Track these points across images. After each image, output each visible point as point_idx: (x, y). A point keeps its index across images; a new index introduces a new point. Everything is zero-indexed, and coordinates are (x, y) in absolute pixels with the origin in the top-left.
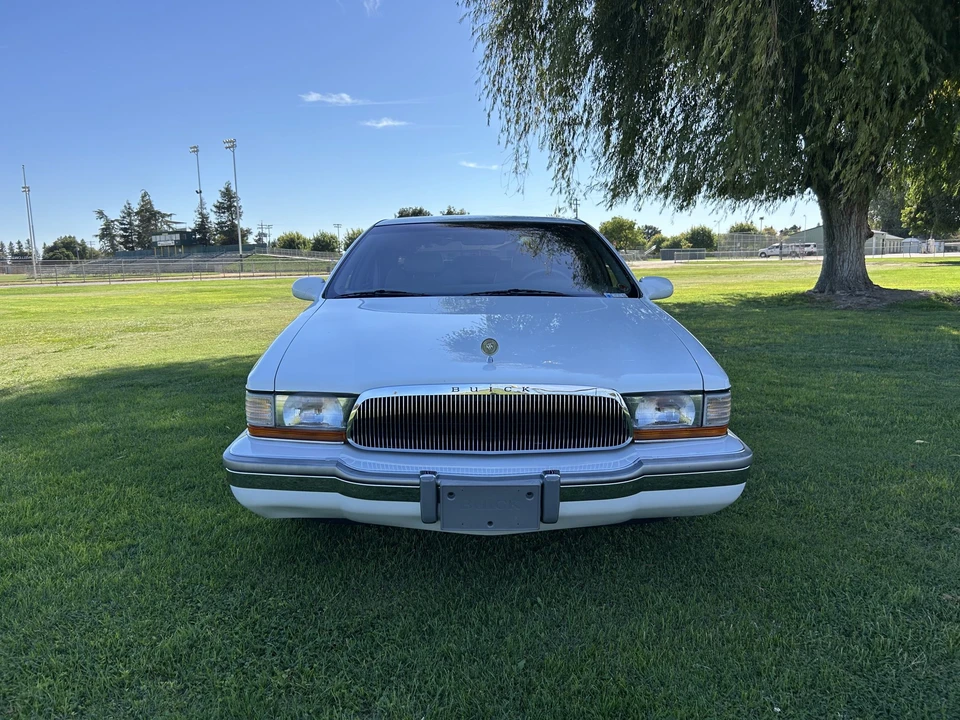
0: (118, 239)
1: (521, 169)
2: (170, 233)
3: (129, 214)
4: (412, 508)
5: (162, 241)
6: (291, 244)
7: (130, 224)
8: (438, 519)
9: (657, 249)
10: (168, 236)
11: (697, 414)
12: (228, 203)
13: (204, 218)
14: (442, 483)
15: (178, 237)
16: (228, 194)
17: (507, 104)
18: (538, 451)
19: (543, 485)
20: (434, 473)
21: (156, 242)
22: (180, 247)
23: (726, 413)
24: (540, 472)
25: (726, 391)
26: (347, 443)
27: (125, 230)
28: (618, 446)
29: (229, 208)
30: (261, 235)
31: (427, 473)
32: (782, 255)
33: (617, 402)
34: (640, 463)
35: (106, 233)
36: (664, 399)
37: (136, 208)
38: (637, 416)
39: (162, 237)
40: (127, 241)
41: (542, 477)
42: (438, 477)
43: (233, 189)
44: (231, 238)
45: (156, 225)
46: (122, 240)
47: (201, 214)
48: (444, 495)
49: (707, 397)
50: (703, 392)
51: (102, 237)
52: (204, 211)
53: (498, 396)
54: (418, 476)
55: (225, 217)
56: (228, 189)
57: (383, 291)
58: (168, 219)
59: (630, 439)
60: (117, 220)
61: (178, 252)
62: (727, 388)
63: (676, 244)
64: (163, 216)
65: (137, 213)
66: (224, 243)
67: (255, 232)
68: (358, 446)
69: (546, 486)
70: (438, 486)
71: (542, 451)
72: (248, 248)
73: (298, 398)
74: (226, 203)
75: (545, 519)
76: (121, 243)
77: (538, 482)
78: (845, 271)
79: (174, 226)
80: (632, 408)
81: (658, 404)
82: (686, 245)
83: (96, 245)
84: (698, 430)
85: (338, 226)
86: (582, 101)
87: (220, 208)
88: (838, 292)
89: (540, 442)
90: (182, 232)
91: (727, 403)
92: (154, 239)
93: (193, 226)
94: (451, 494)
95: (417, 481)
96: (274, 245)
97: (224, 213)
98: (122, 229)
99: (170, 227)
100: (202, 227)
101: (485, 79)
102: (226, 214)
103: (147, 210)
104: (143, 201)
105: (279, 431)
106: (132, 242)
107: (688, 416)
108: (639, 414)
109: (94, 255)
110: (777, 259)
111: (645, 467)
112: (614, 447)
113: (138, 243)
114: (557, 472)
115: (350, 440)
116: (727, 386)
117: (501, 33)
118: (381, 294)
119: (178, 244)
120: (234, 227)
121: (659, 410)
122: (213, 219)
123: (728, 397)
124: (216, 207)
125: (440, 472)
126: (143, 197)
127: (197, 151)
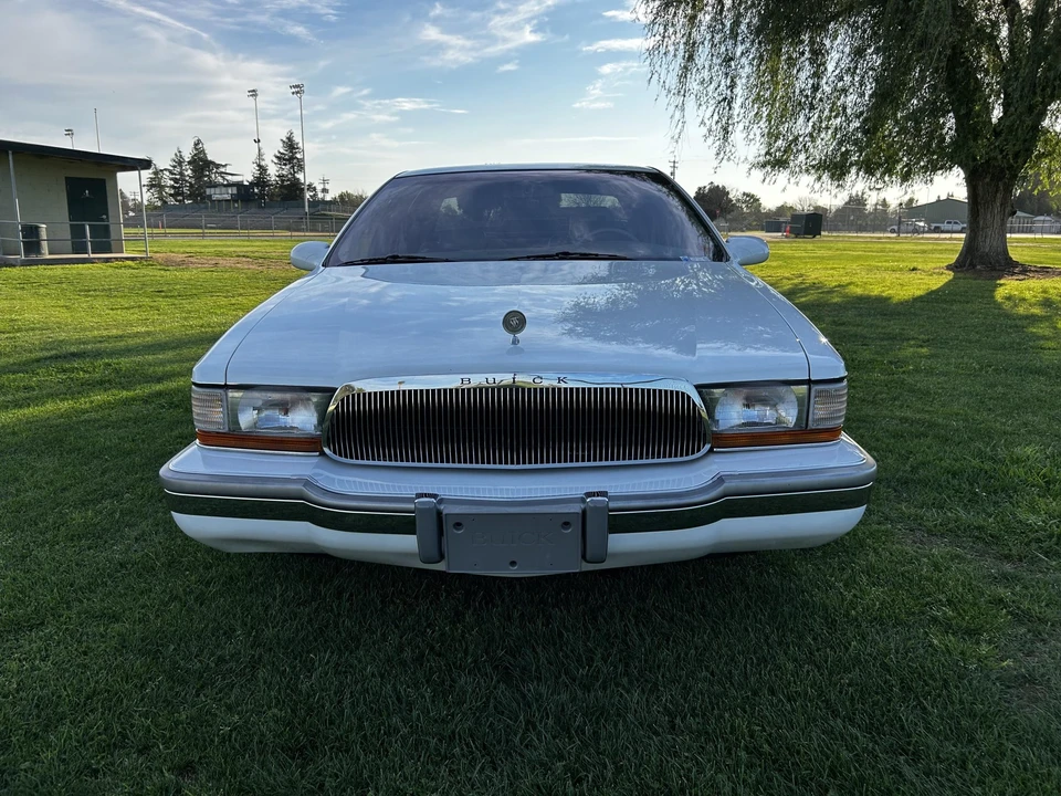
0: (167, 190)
2: (225, 186)
3: (180, 163)
4: (406, 543)
5: (216, 194)
7: (181, 174)
8: (442, 557)
10: (224, 189)
11: (800, 412)
12: (291, 154)
13: (262, 169)
14: (446, 509)
15: (235, 190)
16: (290, 144)
18: (580, 464)
19: (584, 512)
20: (435, 496)
21: (211, 196)
22: (236, 201)
23: (840, 411)
24: (580, 493)
25: (840, 380)
26: (323, 454)
27: (176, 180)
28: (691, 457)
29: (292, 159)
31: (426, 495)
33: (689, 397)
34: (720, 480)
35: (154, 183)
36: (755, 391)
37: (187, 157)
38: (718, 416)
39: (218, 190)
40: (177, 193)
41: (583, 500)
42: (441, 501)
43: (297, 139)
44: (291, 191)
45: (209, 176)
46: (172, 192)
47: (259, 166)
48: (448, 527)
49: (815, 388)
50: (809, 382)
51: (150, 187)
52: (263, 163)
53: (523, 389)
54: (410, 500)
55: (286, 170)
56: (289, 139)
57: (398, 257)
58: (223, 170)
59: (708, 446)
60: (166, 170)
61: (234, 208)
62: (842, 375)
64: (218, 166)
65: (189, 163)
66: (283, 198)
68: (337, 457)
69: (588, 513)
70: (439, 513)
71: (586, 464)
73: (256, 394)
74: (288, 154)
75: (588, 557)
76: (171, 195)
77: (577, 508)
78: (987, 245)
79: (229, 178)
80: (710, 405)
81: (747, 398)
84: (804, 434)
87: (280, 158)
88: (979, 267)
89: (583, 451)
90: (239, 185)
91: (842, 396)
92: (208, 191)
93: (251, 179)
94: (458, 525)
95: (412, 506)
96: (334, 201)
97: (285, 165)
98: (171, 179)
99: (224, 179)
100: (260, 181)
102: (288, 167)
103: (201, 159)
104: (196, 149)
105: (233, 438)
106: (182, 194)
107: (789, 415)
108: (719, 414)
111: (729, 485)
112: (685, 458)
113: (190, 195)
114: (604, 494)
115: (326, 450)
116: (844, 373)
118: (394, 260)
119: (235, 199)
120: (295, 180)
121: (748, 406)
122: (273, 171)
123: (843, 388)
124: (277, 157)
125: (443, 493)
126: (196, 145)
127: (256, 95)
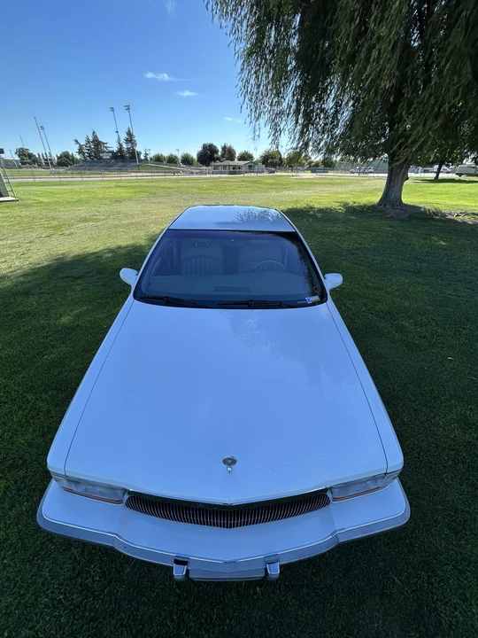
0: (86, 154)
1: (256, 137)
2: (107, 152)
3: (89, 142)
5: (105, 156)
6: (158, 159)
7: (90, 147)
9: (310, 167)
10: (107, 154)
12: (130, 139)
13: (121, 145)
15: (111, 154)
16: (129, 134)
17: (250, 100)
21: (102, 157)
22: (112, 160)
29: (131, 141)
30: (146, 154)
32: (359, 173)
35: (81, 151)
37: (91, 139)
39: (105, 154)
40: (90, 155)
43: (131, 131)
44: (133, 155)
45: (101, 148)
46: (88, 155)
47: (119, 143)
51: (79, 153)
52: (121, 142)
55: (129, 145)
56: (129, 131)
58: (106, 145)
60: (84, 145)
61: (112, 162)
63: (317, 165)
64: (103, 144)
65: (92, 142)
66: (131, 158)
67: (143, 153)
72: (140, 161)
76: (88, 157)
78: (392, 196)
79: (109, 149)
82: (322, 167)
83: (78, 157)
85: (178, 150)
86: (287, 100)
87: (127, 141)
90: (112, 152)
92: (101, 155)
93: (117, 149)
96: (151, 159)
97: (129, 143)
98: (87, 149)
99: (107, 149)
100: (120, 150)
101: (240, 84)
103: (96, 140)
104: (94, 136)
106: (92, 156)
109: (78, 161)
110: (357, 175)
113: (95, 157)
117: (250, 54)
119: (111, 158)
120: (134, 150)
122: (125, 146)
124: (125, 140)
126: (93, 134)
127: (113, 110)
